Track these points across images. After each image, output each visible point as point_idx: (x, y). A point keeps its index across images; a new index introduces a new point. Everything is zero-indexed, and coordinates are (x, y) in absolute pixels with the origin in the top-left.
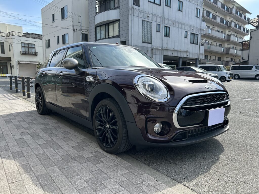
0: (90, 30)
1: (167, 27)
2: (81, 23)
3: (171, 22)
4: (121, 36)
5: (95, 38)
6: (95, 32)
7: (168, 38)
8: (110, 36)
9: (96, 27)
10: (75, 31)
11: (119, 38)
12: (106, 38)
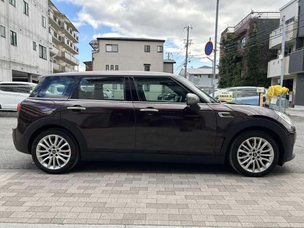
1: (13, 32)
3: (17, 27)
7: (16, 47)
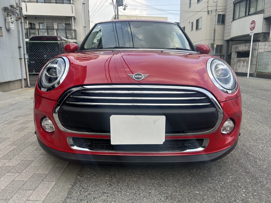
0: (227, 10)
2: (217, 3)
4: (266, 11)
5: (232, 18)
6: (233, 11)
8: (251, 13)
9: (235, 4)
10: (210, 12)
11: (263, 14)
12: (246, 16)
